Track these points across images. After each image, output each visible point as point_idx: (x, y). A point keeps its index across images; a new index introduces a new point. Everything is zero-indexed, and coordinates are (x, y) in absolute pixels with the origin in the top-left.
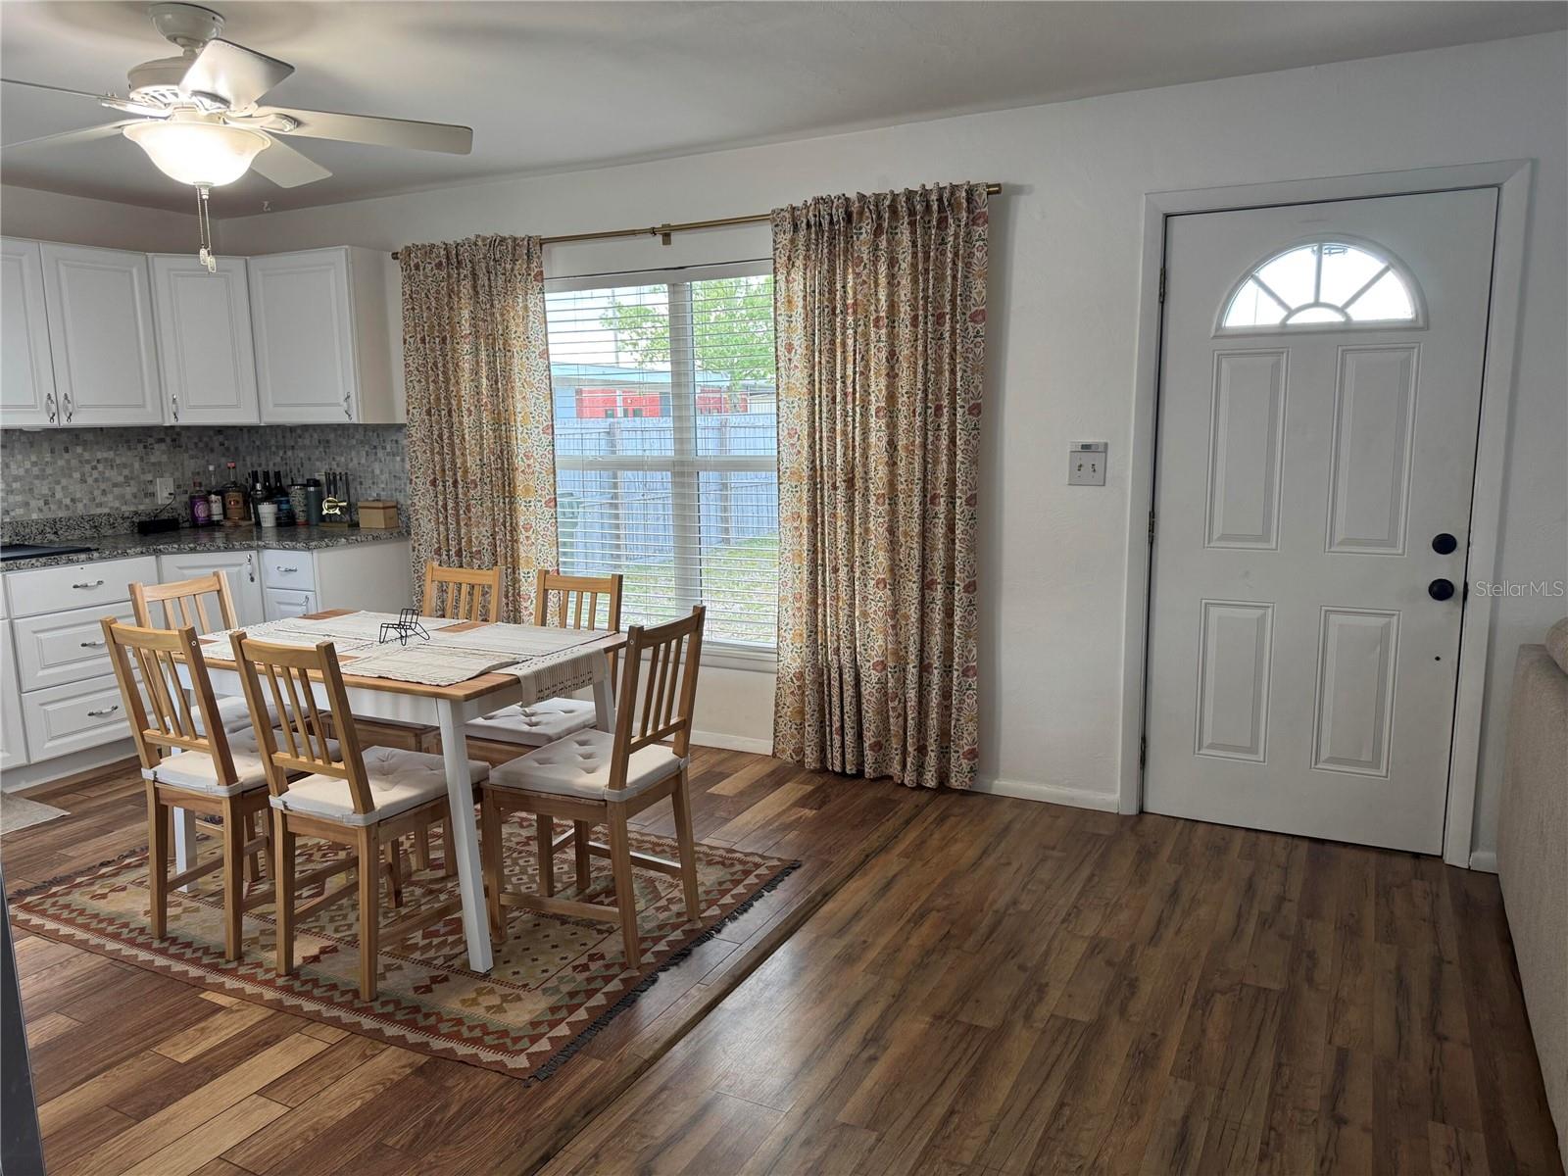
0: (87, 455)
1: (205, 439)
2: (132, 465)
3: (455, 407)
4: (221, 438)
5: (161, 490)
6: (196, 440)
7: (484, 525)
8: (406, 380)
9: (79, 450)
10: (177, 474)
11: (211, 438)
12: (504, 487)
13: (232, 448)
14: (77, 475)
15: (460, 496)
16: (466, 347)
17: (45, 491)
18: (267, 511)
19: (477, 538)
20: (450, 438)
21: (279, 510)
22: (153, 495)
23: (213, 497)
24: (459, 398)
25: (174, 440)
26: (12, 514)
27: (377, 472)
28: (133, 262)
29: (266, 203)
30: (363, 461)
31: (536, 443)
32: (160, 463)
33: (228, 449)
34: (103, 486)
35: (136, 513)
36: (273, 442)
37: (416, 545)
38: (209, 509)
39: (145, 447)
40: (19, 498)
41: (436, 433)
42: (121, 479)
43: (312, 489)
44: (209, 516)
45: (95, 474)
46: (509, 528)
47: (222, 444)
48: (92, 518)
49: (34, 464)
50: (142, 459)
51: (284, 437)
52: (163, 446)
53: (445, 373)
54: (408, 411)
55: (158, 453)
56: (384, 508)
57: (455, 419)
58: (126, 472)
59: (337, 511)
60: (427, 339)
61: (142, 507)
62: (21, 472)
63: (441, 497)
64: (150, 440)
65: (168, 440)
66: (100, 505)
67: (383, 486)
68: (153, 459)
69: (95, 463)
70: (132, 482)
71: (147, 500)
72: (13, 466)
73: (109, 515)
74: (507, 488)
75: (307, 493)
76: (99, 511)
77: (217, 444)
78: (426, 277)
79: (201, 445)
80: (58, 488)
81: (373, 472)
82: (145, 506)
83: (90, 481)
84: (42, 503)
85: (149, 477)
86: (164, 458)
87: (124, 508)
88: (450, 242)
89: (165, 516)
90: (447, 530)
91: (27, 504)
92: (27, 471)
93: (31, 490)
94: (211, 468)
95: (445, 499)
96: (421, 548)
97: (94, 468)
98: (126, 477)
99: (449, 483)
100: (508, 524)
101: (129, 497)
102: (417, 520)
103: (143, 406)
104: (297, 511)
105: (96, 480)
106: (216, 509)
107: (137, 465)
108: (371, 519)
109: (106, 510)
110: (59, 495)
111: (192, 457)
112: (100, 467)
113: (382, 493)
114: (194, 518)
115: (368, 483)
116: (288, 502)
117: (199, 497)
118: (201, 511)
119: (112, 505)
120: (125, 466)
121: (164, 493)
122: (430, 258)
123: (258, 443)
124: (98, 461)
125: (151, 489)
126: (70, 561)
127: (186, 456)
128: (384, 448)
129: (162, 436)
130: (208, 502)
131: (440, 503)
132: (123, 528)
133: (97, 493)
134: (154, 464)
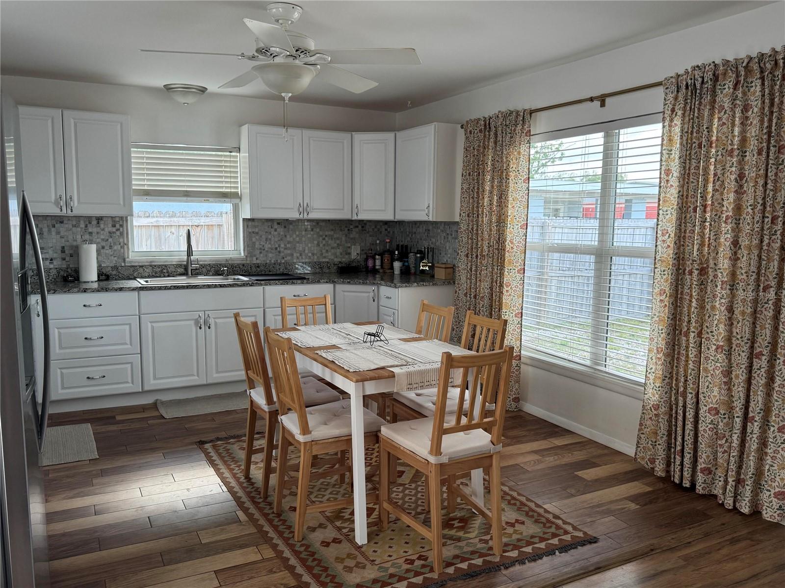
0: (321, 233)
1: (378, 227)
2: (341, 238)
3: (480, 212)
4: (386, 227)
5: (354, 251)
6: (373, 227)
7: (487, 282)
8: (461, 197)
9: (318, 230)
10: (363, 244)
11: (381, 226)
12: (498, 260)
13: (391, 232)
14: (316, 242)
15: (478, 264)
16: (488, 177)
17: (301, 249)
18: (397, 265)
19: (483, 288)
20: (477, 230)
21: (403, 265)
22: (350, 254)
23: (377, 257)
24: (483, 206)
25: (363, 227)
26: (285, 259)
27: (448, 248)
28: (345, 137)
29: (409, 102)
30: (442, 242)
31: (516, 234)
32: (354, 238)
33: (389, 232)
34: (327, 248)
35: (340, 262)
36: (408, 230)
37: (457, 290)
38: (375, 263)
39: (348, 230)
40: (289, 252)
41: (471, 227)
42: (336, 245)
43: (418, 255)
44: (374, 265)
45: (324, 242)
46: (498, 285)
47: (386, 230)
48: (320, 263)
49: (298, 236)
50: (346, 235)
51: (412, 227)
52: (357, 230)
53: (478, 193)
54: (460, 214)
55: (354, 233)
56: (445, 268)
57: (480, 219)
58: (338, 242)
59: (427, 268)
60: (471, 173)
61: (344, 260)
62: (291, 239)
63: (470, 264)
64: (352, 227)
65: (360, 227)
66: (325, 257)
67: (449, 256)
68: (352, 236)
69: (324, 237)
70: (341, 247)
71: (347, 256)
72: (288, 236)
73: (328, 262)
74: (500, 260)
75: (416, 257)
76: (324, 260)
77: (384, 230)
78: (474, 137)
79: (376, 230)
80: (307, 248)
81: (446, 248)
82: (345, 259)
83: (321, 245)
84: (298, 255)
85: (349, 245)
86: (357, 236)
87: (335, 260)
88: (486, 116)
89: (354, 264)
90: (471, 283)
91: (292, 255)
92: (294, 239)
93: (295, 248)
94: (378, 242)
95: (471, 265)
96: (460, 292)
97: (324, 239)
98: (338, 244)
99: (474, 256)
100: (498, 282)
101: (338, 254)
102: (459, 276)
103: (343, 209)
104: (411, 266)
105: (324, 245)
106: (378, 263)
107: (344, 239)
108: (440, 273)
109: (327, 260)
110: (306, 252)
111: (370, 236)
112: (326, 238)
113: (449, 260)
114: (367, 267)
115: (443, 254)
116: (407, 261)
117: (370, 256)
118: (370, 263)
119: (330, 257)
120: (338, 239)
121: (355, 253)
122: (476, 127)
123: (402, 230)
124: (326, 236)
125: (349, 251)
126: (293, 283)
127: (368, 235)
128: (451, 235)
129: (357, 224)
130: (374, 259)
131: (469, 267)
132: (334, 269)
133: (324, 251)
134: (352, 239)
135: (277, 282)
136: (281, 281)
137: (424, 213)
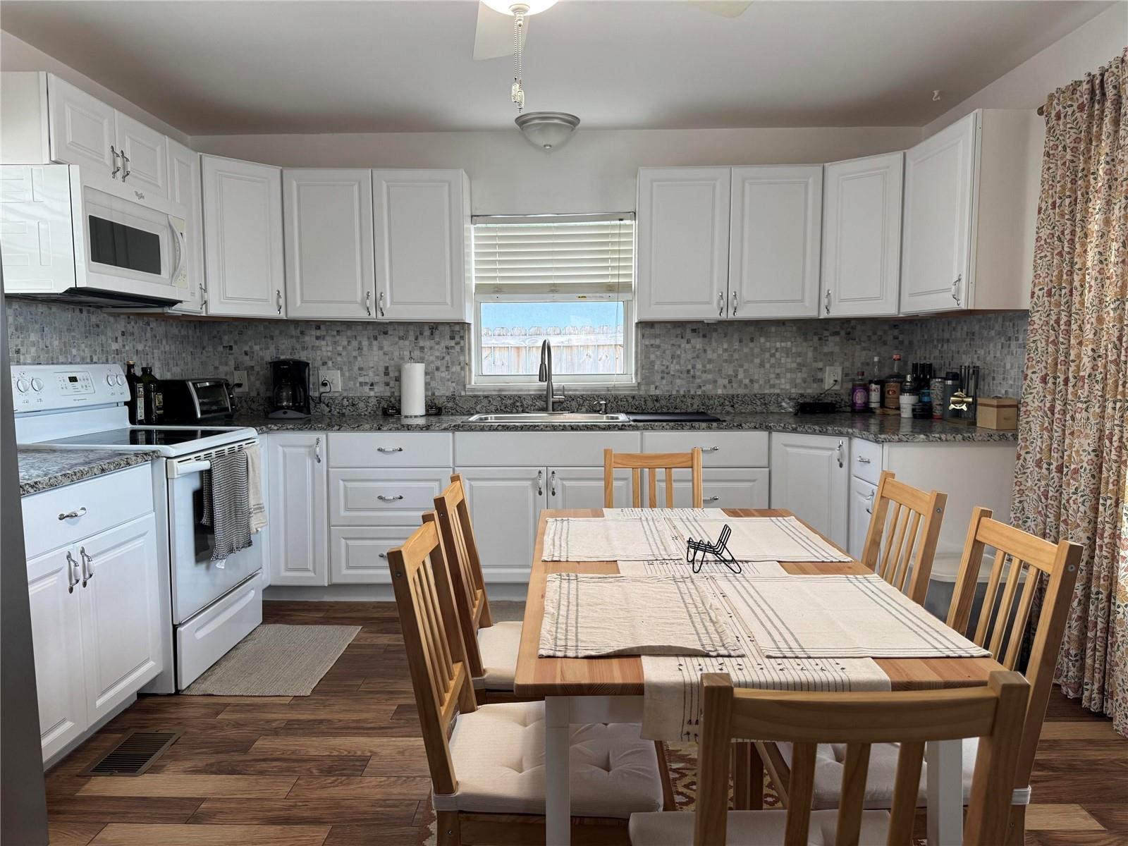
0: (768, 345)
1: (880, 333)
2: (806, 353)
3: (1077, 284)
4: (896, 332)
5: (829, 374)
6: (870, 333)
7: (1087, 436)
8: (1036, 256)
9: (762, 340)
10: (847, 364)
11: (885, 332)
12: (1117, 386)
13: (906, 343)
14: (757, 361)
15: (1070, 397)
16: (1097, 204)
17: (731, 372)
18: (907, 401)
19: (1077, 452)
20: (1068, 323)
21: (920, 401)
22: (821, 380)
23: (873, 386)
24: (1083, 268)
25: (848, 333)
26: (703, 388)
27: (1008, 366)
29: (936, 93)
30: (998, 354)
32: (832, 354)
33: (901, 343)
34: (778, 371)
35: (802, 395)
36: (935, 336)
37: (1023, 452)
38: (868, 396)
39: (820, 339)
40: (710, 377)
41: (1054, 317)
42: (794, 365)
43: (950, 382)
44: (867, 403)
45: (773, 360)
46: (1116, 444)
47: (896, 338)
48: (763, 396)
49: (725, 350)
50: (815, 349)
51: (943, 330)
52: (837, 339)
53: (1072, 241)
54: (1033, 293)
55: (832, 344)
56: (998, 407)
57: (1076, 299)
58: (799, 360)
59: (964, 407)
60: (1058, 201)
61: (809, 391)
62: (715, 356)
63: (1049, 398)
64: (826, 333)
65: (843, 333)
66: (773, 386)
67: (1011, 382)
68: (826, 349)
69: (773, 351)
70: (804, 369)
71: (815, 385)
72: (709, 352)
73: (778, 395)
74: (1120, 388)
75: (946, 386)
76: (772, 391)
77: (890, 338)
78: (1065, 124)
79: (874, 338)
80: (741, 371)
81: (1005, 367)
82: (812, 390)
83: (767, 366)
84: (726, 382)
85: (820, 365)
86: (837, 349)
87: (793, 390)
88: (1096, 72)
89: (829, 400)
90: (1051, 438)
91: (715, 382)
92: (719, 356)
93: (720, 371)
94: (876, 359)
95: (1054, 400)
96: (1028, 456)
97: (773, 355)
98: (799, 364)
99: (1061, 380)
100: (1115, 438)
101: (798, 381)
102: (1027, 423)
103: (802, 301)
104: (934, 404)
105: (772, 366)
106: (875, 397)
107: (810, 354)
108: (987, 418)
109: (777, 391)
110: (741, 376)
111: (864, 349)
112: (778, 355)
113: (1010, 390)
114: (853, 404)
115: (999, 378)
116: (929, 395)
117: (860, 385)
118: (859, 398)
119: (783, 387)
120: (799, 354)
121: (832, 379)
122: (1071, 99)
123: (926, 337)
124: (777, 350)
125: (820, 375)
126: (692, 428)
127: (858, 347)
128: (1017, 339)
129: (838, 329)
130: (867, 390)
131: (1048, 405)
132: (788, 406)
133: (772, 376)
134: (826, 354)
135: (664, 424)
136: (672, 424)
137: (949, 295)
